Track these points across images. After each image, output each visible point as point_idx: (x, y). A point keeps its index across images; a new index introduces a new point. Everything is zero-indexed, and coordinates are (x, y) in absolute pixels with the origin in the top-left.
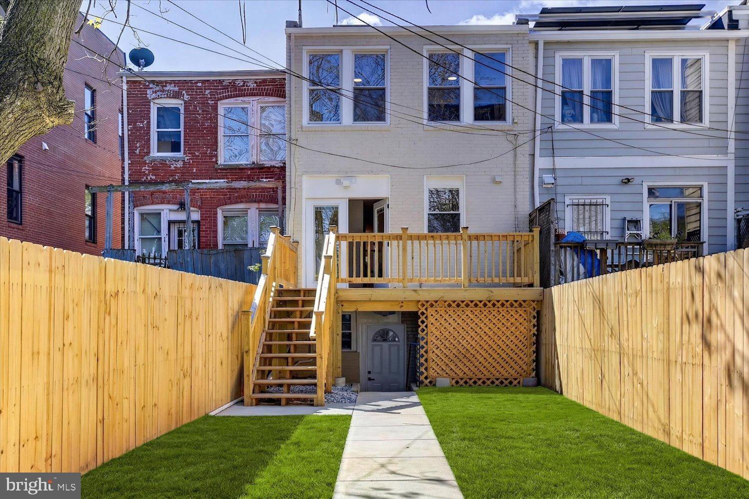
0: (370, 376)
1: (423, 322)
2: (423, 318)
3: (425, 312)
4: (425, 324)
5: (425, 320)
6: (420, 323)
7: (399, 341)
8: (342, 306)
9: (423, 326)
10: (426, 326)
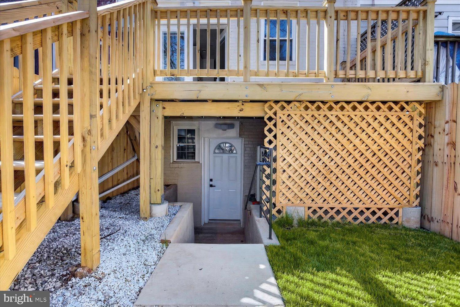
0: (211, 183)
1: (270, 131)
2: (270, 125)
3: (273, 116)
4: (273, 134)
5: (273, 128)
6: (266, 133)
7: (236, 153)
8: (164, 108)
9: (270, 136)
10: (275, 137)
